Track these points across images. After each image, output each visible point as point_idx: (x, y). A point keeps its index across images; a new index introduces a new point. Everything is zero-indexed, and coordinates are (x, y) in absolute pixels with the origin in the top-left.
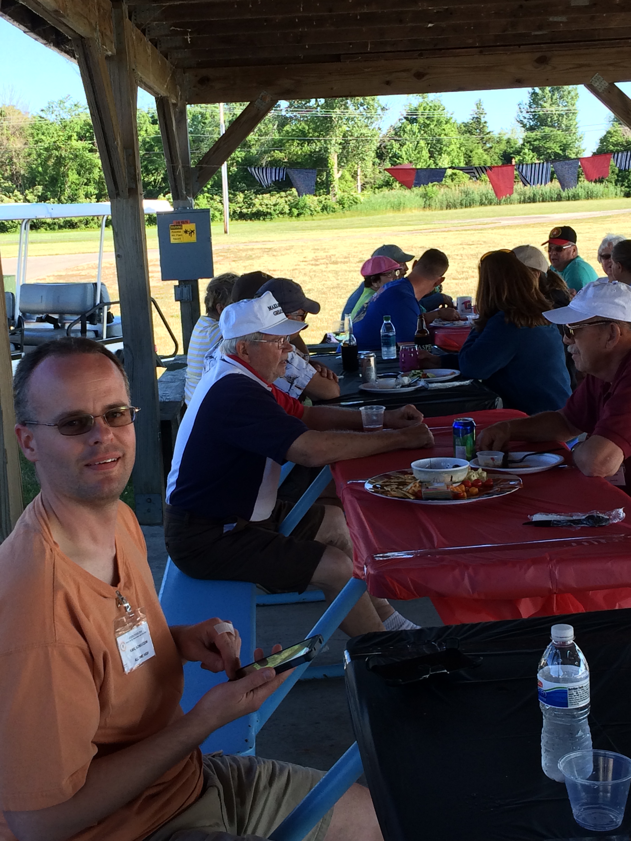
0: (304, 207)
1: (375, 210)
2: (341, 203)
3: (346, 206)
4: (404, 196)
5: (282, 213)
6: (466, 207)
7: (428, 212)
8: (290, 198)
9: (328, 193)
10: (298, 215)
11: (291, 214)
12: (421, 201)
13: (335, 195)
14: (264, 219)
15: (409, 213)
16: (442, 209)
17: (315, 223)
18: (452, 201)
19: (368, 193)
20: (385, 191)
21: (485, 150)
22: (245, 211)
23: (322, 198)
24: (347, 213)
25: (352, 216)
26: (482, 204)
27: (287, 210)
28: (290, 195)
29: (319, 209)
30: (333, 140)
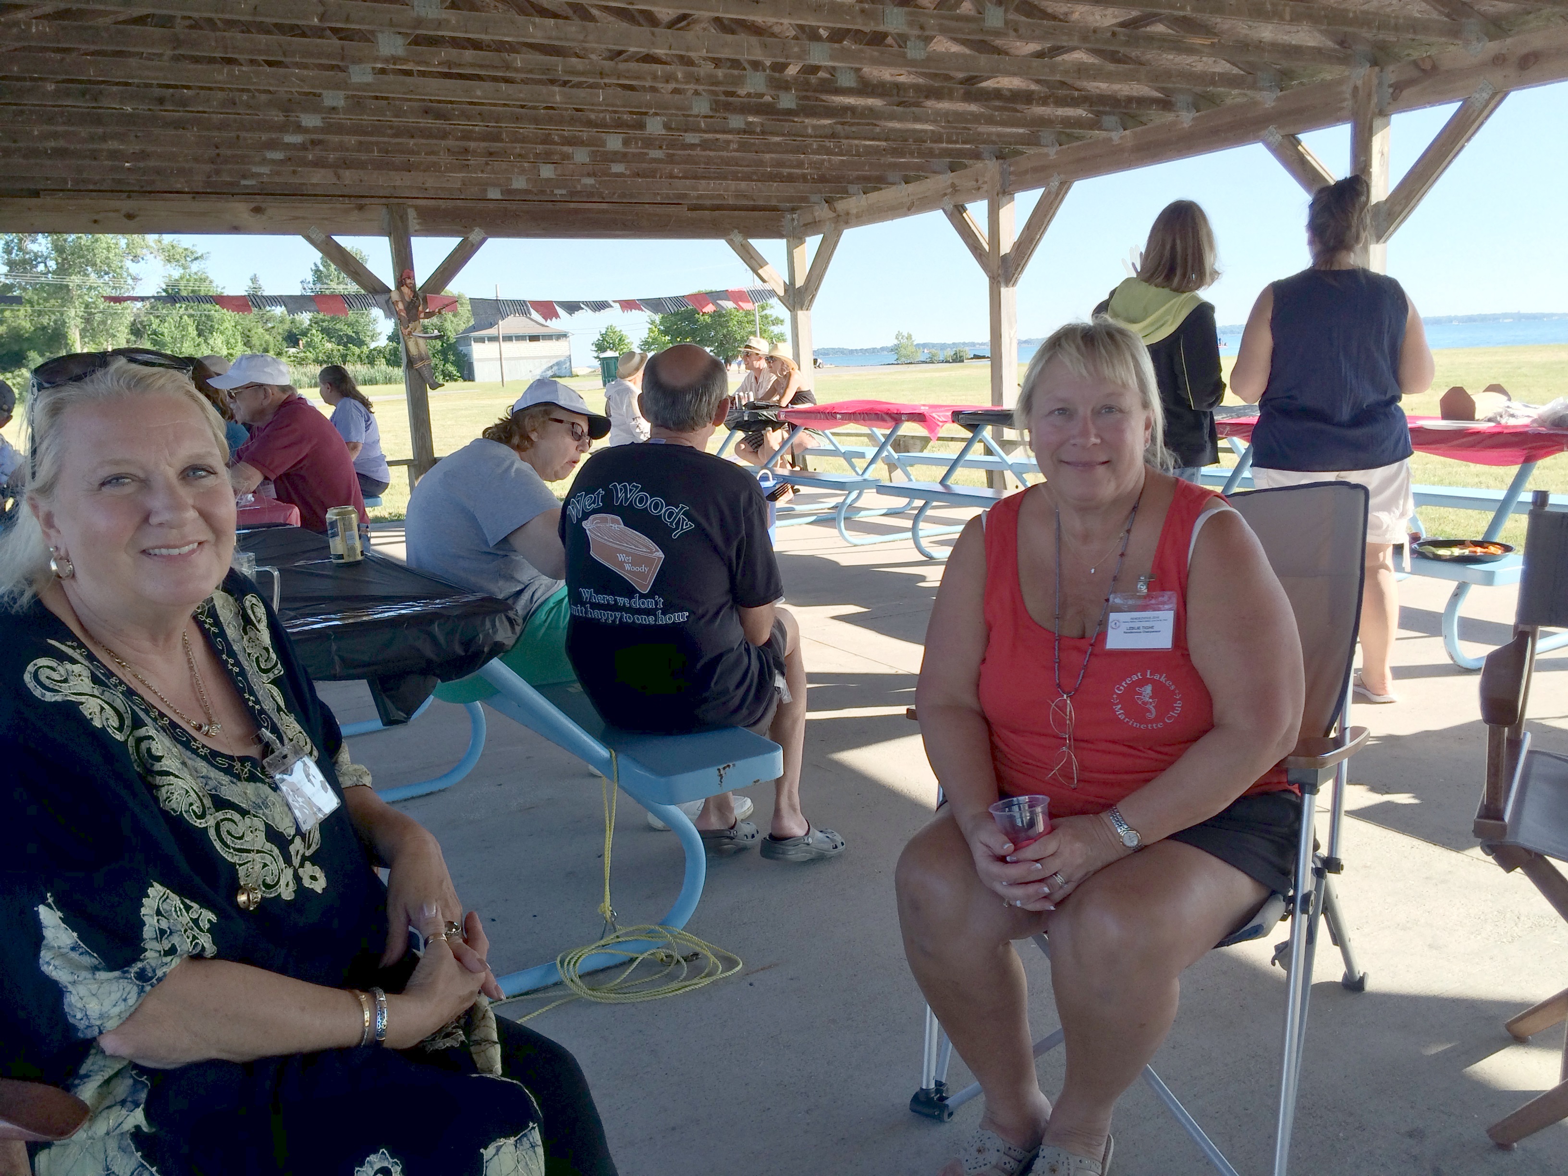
21: (267, 330)
30: (72, 313)
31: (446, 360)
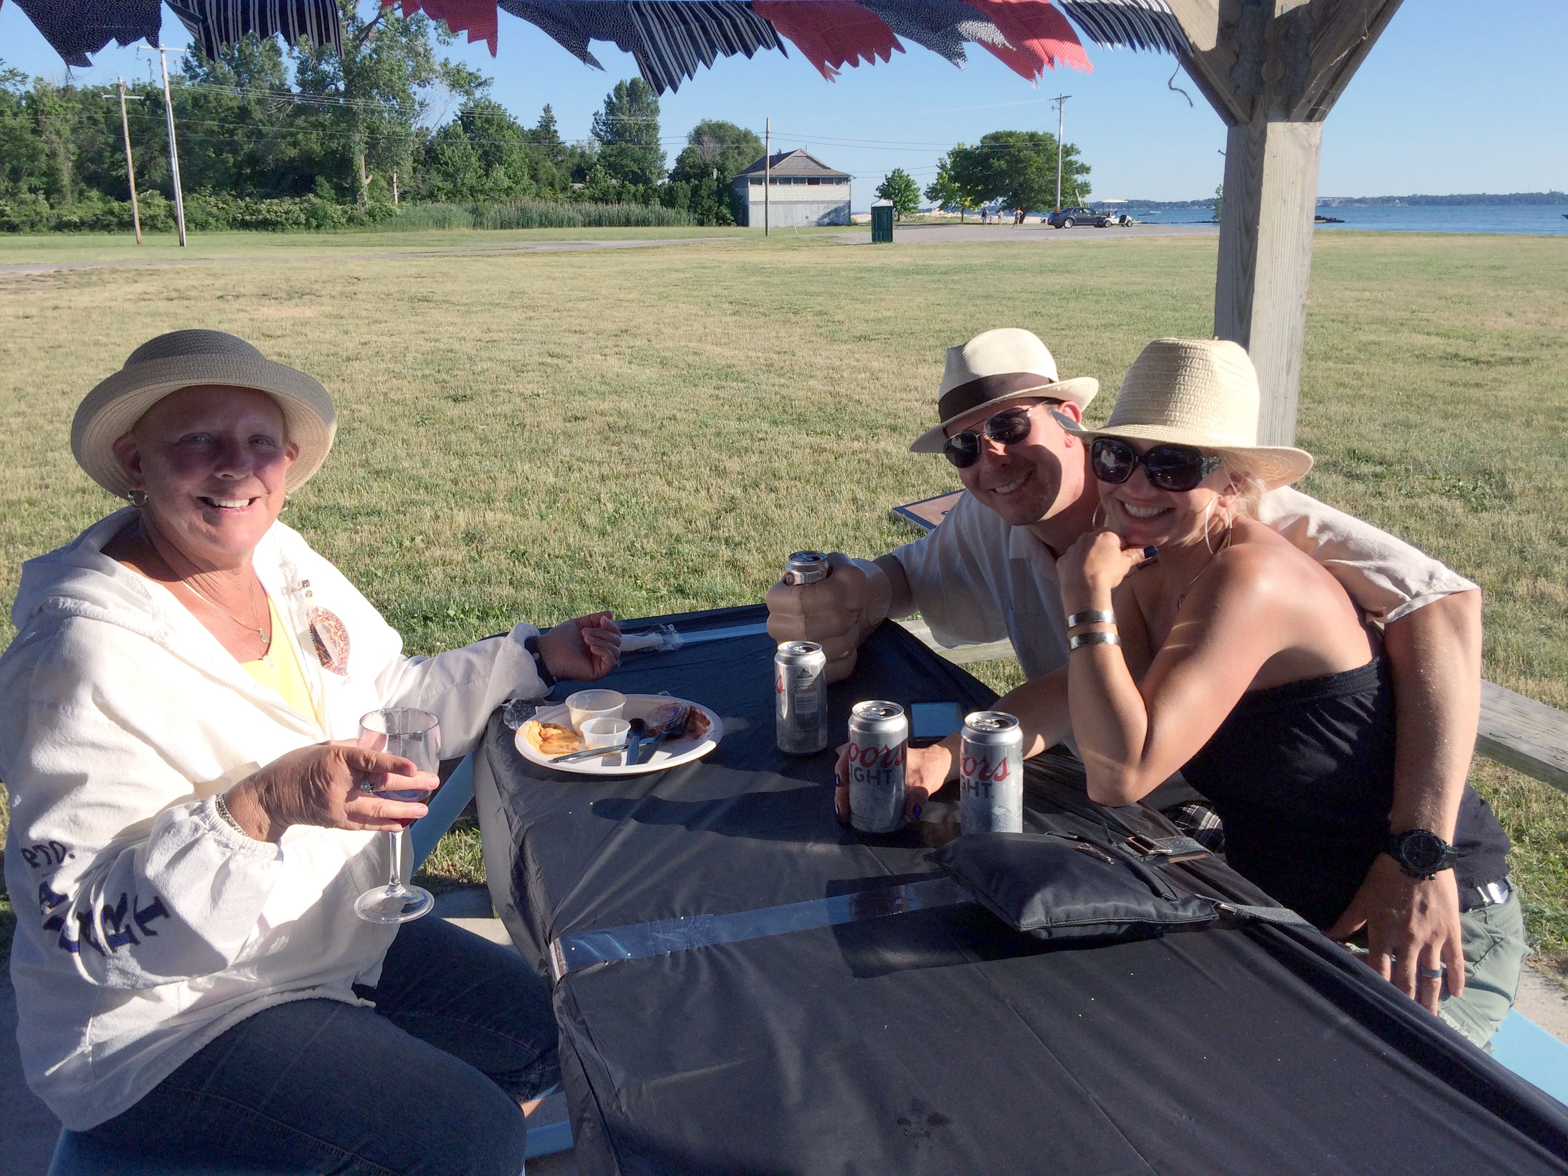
0: (325, 216)
1: (413, 224)
2: (371, 214)
3: (378, 219)
4: (451, 211)
5: (297, 223)
6: (523, 227)
7: (480, 231)
8: (306, 205)
9: (355, 201)
10: (318, 227)
11: (308, 226)
12: (470, 218)
13: (364, 204)
14: (273, 230)
15: (455, 231)
16: (495, 228)
17: (338, 238)
18: (507, 219)
19: (407, 204)
20: (429, 204)
21: (556, 164)
22: (248, 218)
23: (347, 207)
24: (379, 227)
25: (385, 231)
26: (541, 225)
27: (303, 220)
28: (305, 201)
29: (344, 220)
30: (357, 137)
31: (720, 202)
